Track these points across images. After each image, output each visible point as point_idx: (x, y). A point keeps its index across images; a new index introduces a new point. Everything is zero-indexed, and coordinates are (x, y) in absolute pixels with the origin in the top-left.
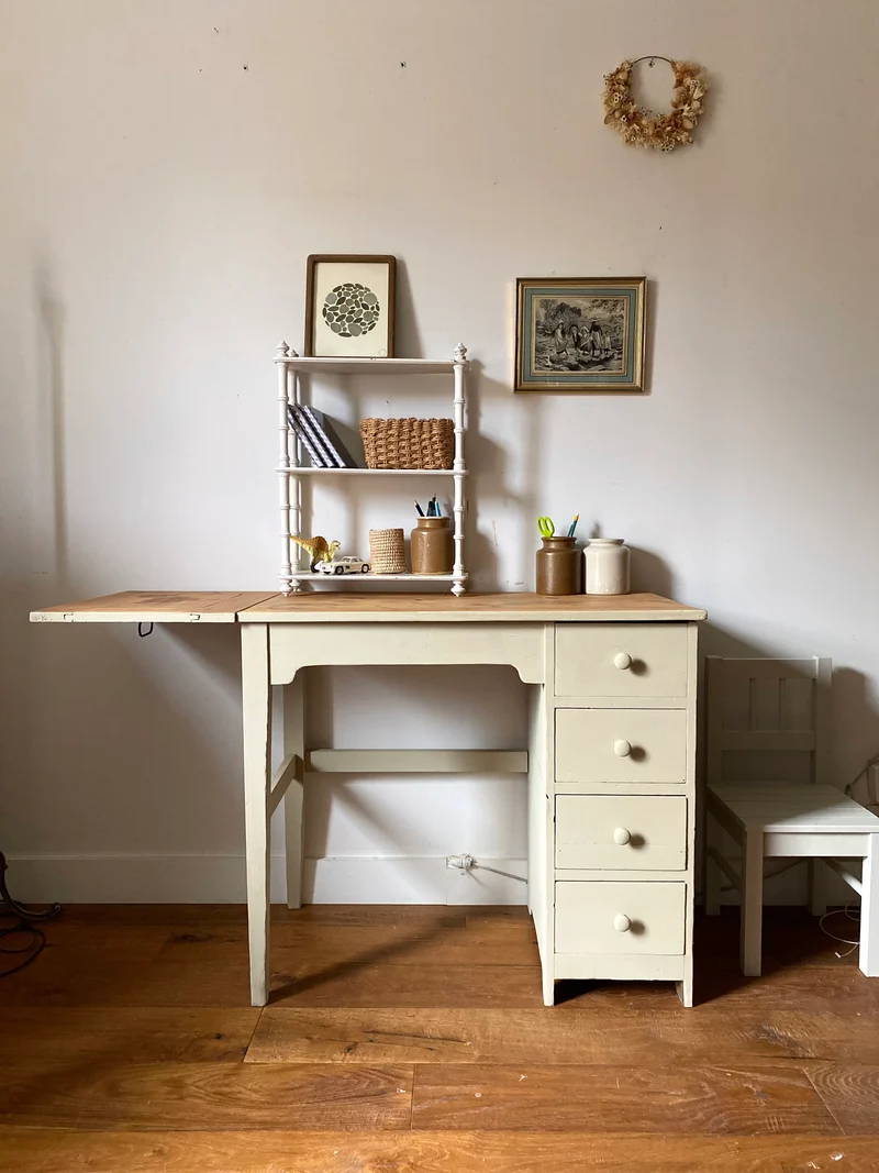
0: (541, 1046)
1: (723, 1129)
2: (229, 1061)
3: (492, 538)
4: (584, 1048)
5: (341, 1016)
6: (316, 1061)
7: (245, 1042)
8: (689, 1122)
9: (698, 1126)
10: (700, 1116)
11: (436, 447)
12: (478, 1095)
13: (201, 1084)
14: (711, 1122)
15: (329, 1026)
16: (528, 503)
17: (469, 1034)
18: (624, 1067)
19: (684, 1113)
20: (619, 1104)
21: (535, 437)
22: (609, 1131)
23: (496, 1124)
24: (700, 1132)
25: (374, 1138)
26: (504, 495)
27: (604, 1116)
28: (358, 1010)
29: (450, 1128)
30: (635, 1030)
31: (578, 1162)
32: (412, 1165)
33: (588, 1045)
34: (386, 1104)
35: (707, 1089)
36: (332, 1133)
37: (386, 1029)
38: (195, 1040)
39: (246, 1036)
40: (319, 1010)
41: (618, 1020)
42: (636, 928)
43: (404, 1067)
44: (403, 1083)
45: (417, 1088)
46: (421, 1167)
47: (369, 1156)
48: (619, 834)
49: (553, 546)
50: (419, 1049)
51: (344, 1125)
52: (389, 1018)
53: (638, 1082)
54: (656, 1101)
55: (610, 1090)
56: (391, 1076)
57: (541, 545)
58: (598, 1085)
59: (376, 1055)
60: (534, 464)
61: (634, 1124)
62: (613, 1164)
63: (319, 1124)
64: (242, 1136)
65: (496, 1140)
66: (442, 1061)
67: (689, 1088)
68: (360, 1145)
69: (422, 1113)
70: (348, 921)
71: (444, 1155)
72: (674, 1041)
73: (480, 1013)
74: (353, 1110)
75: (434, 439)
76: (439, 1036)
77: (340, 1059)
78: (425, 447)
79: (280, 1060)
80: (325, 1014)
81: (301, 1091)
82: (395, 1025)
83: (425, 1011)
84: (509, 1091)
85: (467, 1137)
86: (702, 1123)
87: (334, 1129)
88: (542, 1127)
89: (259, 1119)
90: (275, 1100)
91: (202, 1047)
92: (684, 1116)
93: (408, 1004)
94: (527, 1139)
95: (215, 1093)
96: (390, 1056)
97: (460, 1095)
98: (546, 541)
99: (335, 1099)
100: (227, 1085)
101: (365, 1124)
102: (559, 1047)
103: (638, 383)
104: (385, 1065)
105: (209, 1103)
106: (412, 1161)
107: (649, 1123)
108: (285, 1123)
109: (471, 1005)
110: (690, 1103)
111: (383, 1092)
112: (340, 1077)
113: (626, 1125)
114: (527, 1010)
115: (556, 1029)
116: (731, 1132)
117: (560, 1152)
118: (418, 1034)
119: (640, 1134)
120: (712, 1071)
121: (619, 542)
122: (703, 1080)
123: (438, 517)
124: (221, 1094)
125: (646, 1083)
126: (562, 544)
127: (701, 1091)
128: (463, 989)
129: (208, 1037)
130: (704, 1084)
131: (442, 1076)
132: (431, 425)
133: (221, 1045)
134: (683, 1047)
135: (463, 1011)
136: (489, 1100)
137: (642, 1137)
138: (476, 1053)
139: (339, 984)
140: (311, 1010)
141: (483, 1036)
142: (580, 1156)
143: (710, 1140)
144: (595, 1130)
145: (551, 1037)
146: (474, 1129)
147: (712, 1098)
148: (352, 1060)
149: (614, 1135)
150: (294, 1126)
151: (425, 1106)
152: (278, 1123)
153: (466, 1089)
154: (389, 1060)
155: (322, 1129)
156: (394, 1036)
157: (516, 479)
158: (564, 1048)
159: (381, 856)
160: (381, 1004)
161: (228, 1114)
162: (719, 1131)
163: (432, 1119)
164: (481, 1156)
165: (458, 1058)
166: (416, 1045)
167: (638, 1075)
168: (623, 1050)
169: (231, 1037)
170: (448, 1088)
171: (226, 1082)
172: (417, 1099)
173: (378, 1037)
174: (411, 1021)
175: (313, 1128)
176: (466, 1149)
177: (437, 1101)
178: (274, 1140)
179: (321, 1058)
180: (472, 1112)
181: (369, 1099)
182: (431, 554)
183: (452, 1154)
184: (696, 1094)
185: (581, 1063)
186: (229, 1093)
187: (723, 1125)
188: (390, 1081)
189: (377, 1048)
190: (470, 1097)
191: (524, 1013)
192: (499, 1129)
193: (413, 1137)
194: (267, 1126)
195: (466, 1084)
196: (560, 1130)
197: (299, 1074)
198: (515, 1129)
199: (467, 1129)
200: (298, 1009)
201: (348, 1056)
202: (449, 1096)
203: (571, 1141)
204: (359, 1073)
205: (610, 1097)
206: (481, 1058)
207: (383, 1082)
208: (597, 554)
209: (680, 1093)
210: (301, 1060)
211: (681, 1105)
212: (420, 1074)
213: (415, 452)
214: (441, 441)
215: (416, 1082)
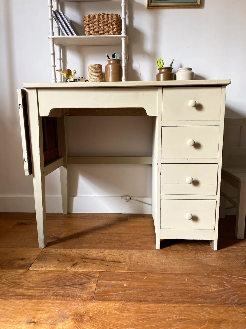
0: (154, 265)
1: (236, 303)
2: (23, 269)
3: (138, 71)
4: (172, 266)
5: (74, 252)
6: (59, 270)
7: (32, 261)
8: (220, 300)
9: (224, 302)
10: (224, 296)
11: (114, 26)
12: (125, 285)
13: (7, 278)
14: (230, 300)
15: (67, 256)
16: (153, 56)
17: (124, 260)
18: (189, 274)
19: (218, 295)
20: (188, 290)
21: (156, 28)
22: (183, 303)
23: (132, 298)
24: (225, 304)
25: (76, 304)
26: (143, 53)
27: (181, 296)
28: (81, 250)
29: (111, 300)
30: (193, 259)
31: (168, 318)
32: (91, 318)
33: (174, 265)
34: (84, 289)
35: (226, 285)
36: (58, 301)
37: (91, 257)
38: (12, 260)
39: (33, 259)
40: (64, 250)
41: (187, 255)
42: (195, 219)
43: (96, 273)
44: (94, 279)
45: (99, 282)
46: (95, 318)
47: (73, 312)
48: (188, 179)
49: (163, 71)
50: (102, 266)
51: (64, 297)
52: (93, 253)
53: (196, 280)
54: (204, 289)
55: (183, 284)
56: (89, 276)
57: (158, 72)
58: (178, 282)
59: (85, 267)
60: (156, 40)
61: (194, 300)
62: (185, 320)
63: (53, 297)
64: (17, 302)
65: (131, 306)
66: (112, 271)
67: (219, 284)
68: (69, 307)
69: (99, 293)
70: (85, 218)
71: (106, 313)
72: (210, 264)
73: (130, 251)
74: (70, 291)
75: (113, 23)
76: (112, 260)
77: (69, 269)
78: (110, 27)
79: (44, 269)
80: (67, 251)
81: (49, 282)
82: (94, 256)
83: (107, 251)
84: (139, 284)
85: (118, 304)
86: (226, 300)
87: (59, 299)
88: (152, 300)
89: (28, 294)
90: (37, 286)
91: (14, 263)
92: (217, 296)
93: (102, 248)
94: (145, 306)
95: (12, 282)
96: (90, 268)
97: (117, 285)
98: (160, 69)
99: (63, 286)
100: (19, 279)
101: (73, 297)
102: (161, 266)
103: (199, 3)
104: (87, 272)
105: (9, 286)
106: (91, 316)
107: (202, 300)
108: (39, 296)
109: (127, 249)
110: (219, 291)
111: (84, 283)
112: (67, 276)
113: (191, 300)
114: (149, 251)
115: (161, 258)
116: (240, 305)
117: (160, 312)
118: (103, 260)
119: (198, 305)
120: (228, 277)
121: (190, 69)
122: (224, 280)
123: (116, 59)
124: (14, 283)
125: (200, 282)
126: (167, 70)
127: (224, 286)
128: (124, 242)
129: (18, 259)
130: (225, 282)
131: (111, 277)
132: (112, 17)
133: (22, 262)
134: (215, 266)
135: (123, 251)
136: (130, 288)
137: (199, 306)
138: (126, 267)
139: (75, 240)
140: (62, 250)
141: (130, 261)
142: (169, 315)
143: (230, 308)
144: (177, 302)
145: (158, 262)
146: (121, 300)
147: (229, 289)
148: (73, 269)
149: (185, 305)
150: (41, 297)
151: (101, 290)
152: (35, 296)
153: (120, 283)
154: (90, 270)
155: (54, 299)
156: (93, 260)
157: (148, 46)
158: (164, 266)
159: (97, 195)
160: (90, 248)
161: (15, 292)
162: (234, 304)
163: (104, 296)
164: (123, 314)
165: (119, 270)
166: (102, 264)
167: (196, 277)
168: (189, 267)
169: (27, 259)
170: (112, 282)
171: (19, 277)
172: (98, 286)
173: (87, 260)
174: (101, 254)
175: (50, 299)
176: (117, 310)
177: (107, 288)
178: (31, 304)
179: (61, 268)
180: (122, 293)
181: (77, 286)
182: (113, 74)
183: (110, 313)
184: (222, 287)
185: (171, 272)
186: (19, 283)
187: (236, 301)
188: (88, 279)
189: (85, 265)
190: (121, 286)
191: (147, 252)
192: (133, 301)
193: (93, 304)
194: (30, 297)
195: (120, 280)
196: (161, 302)
197: (50, 275)
198: (141, 301)
199: (118, 300)
200: (57, 249)
201: (73, 268)
202: (113, 286)
203: (165, 307)
204: (75, 275)
205: (183, 287)
206: (128, 270)
207: (85, 279)
208: (181, 74)
209: (214, 286)
210: (53, 269)
211: (215, 292)
212: (102, 276)
213: (105, 29)
214: (116, 24)
215: (99, 279)
